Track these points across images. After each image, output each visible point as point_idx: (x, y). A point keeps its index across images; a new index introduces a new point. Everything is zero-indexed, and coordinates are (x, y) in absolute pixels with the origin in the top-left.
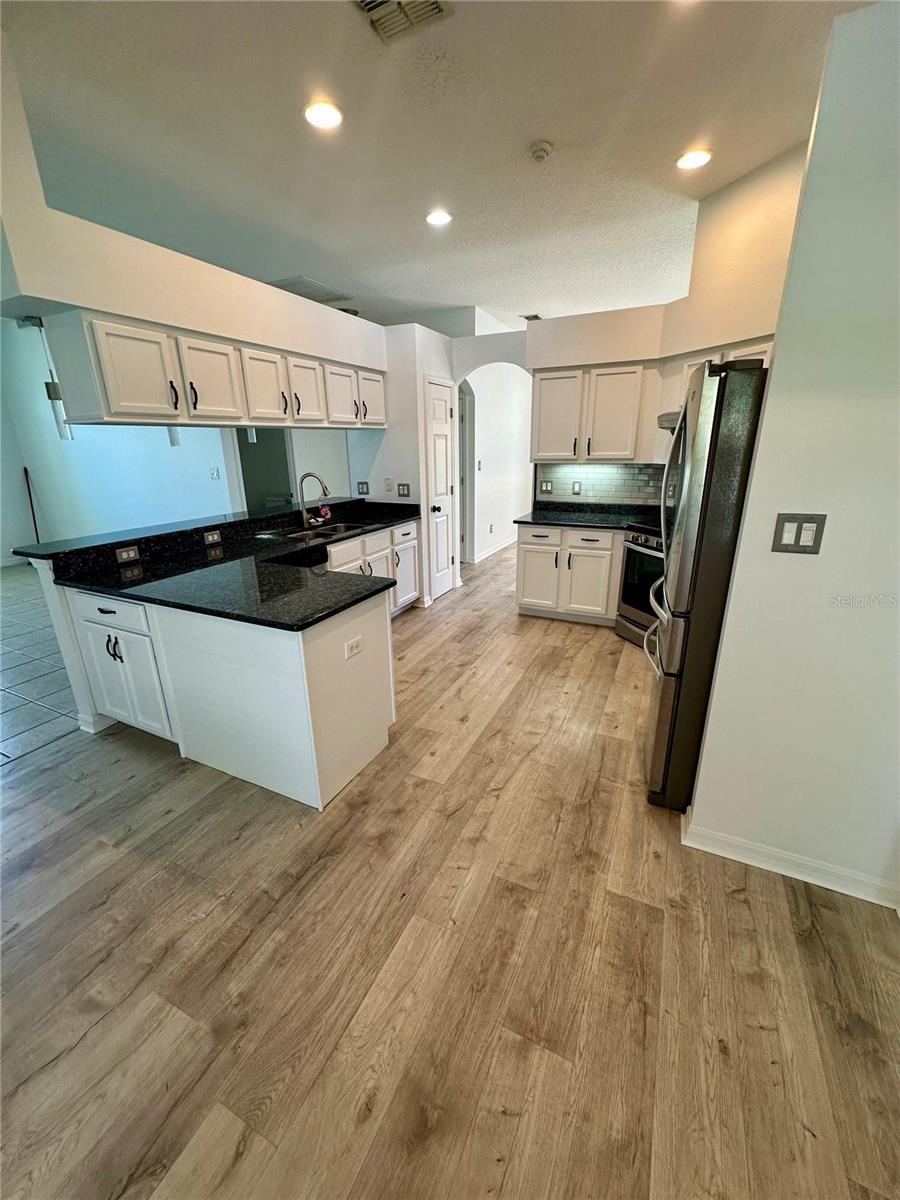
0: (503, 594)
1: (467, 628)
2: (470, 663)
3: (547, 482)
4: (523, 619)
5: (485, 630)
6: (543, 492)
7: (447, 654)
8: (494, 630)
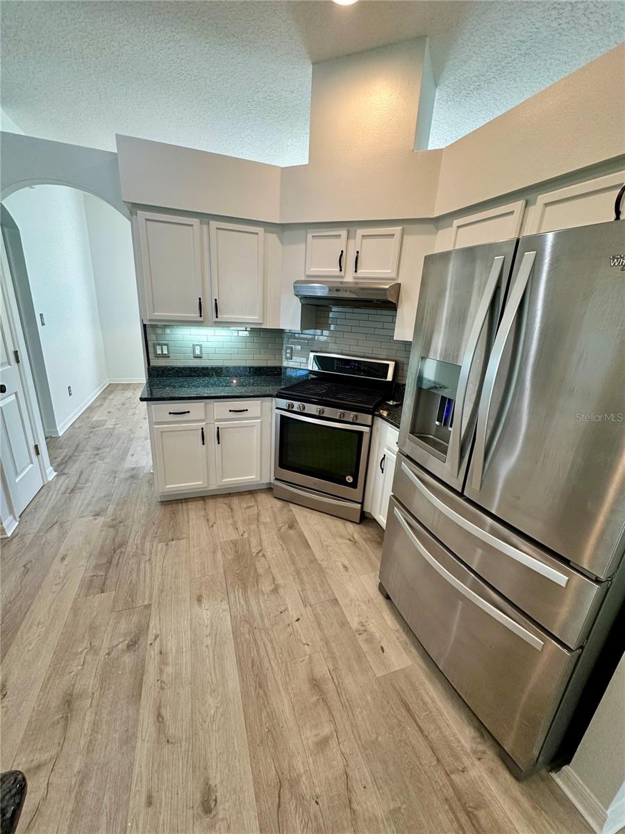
0: (122, 476)
1: (101, 554)
2: (142, 630)
3: (161, 345)
4: (169, 508)
5: (130, 549)
6: (157, 356)
7: (93, 629)
8: (143, 544)
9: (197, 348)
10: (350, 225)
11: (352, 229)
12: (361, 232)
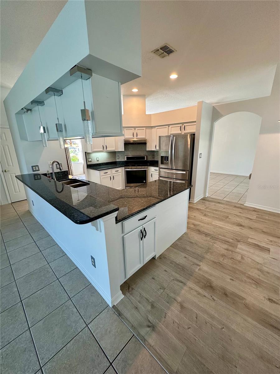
3: (90, 158)
6: (89, 162)
9: (98, 158)
10: (135, 127)
11: (135, 128)
12: (137, 129)
